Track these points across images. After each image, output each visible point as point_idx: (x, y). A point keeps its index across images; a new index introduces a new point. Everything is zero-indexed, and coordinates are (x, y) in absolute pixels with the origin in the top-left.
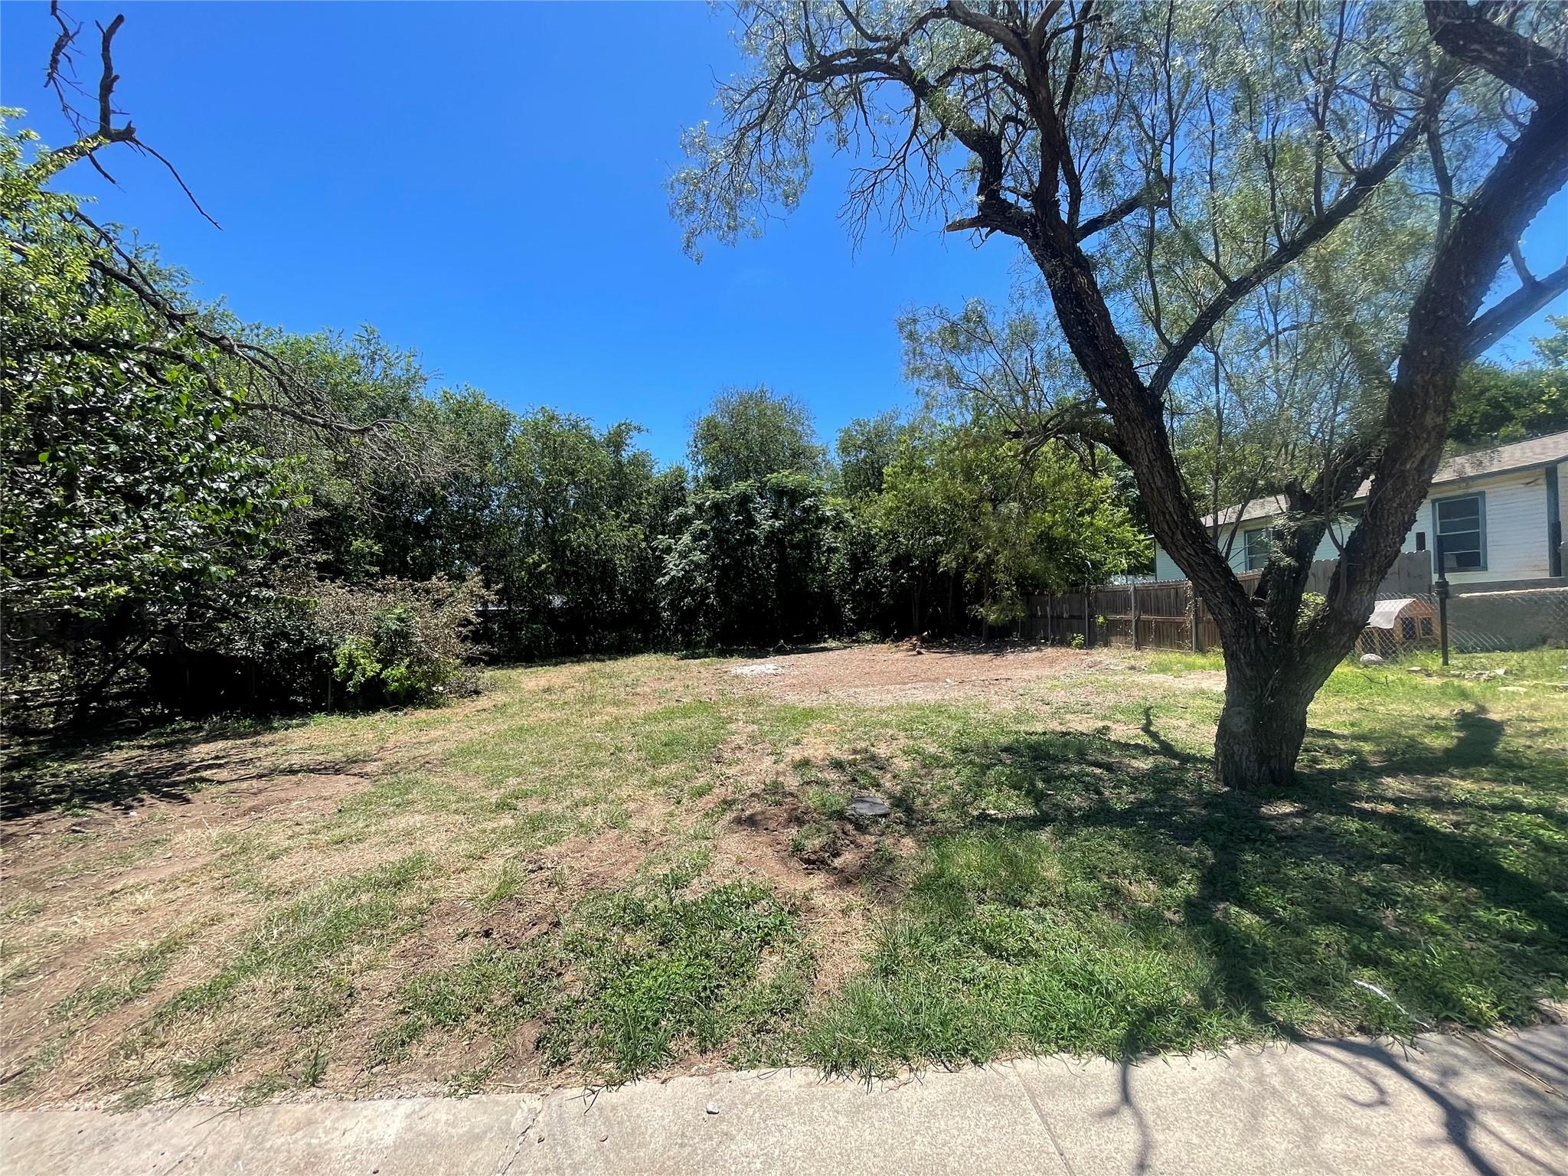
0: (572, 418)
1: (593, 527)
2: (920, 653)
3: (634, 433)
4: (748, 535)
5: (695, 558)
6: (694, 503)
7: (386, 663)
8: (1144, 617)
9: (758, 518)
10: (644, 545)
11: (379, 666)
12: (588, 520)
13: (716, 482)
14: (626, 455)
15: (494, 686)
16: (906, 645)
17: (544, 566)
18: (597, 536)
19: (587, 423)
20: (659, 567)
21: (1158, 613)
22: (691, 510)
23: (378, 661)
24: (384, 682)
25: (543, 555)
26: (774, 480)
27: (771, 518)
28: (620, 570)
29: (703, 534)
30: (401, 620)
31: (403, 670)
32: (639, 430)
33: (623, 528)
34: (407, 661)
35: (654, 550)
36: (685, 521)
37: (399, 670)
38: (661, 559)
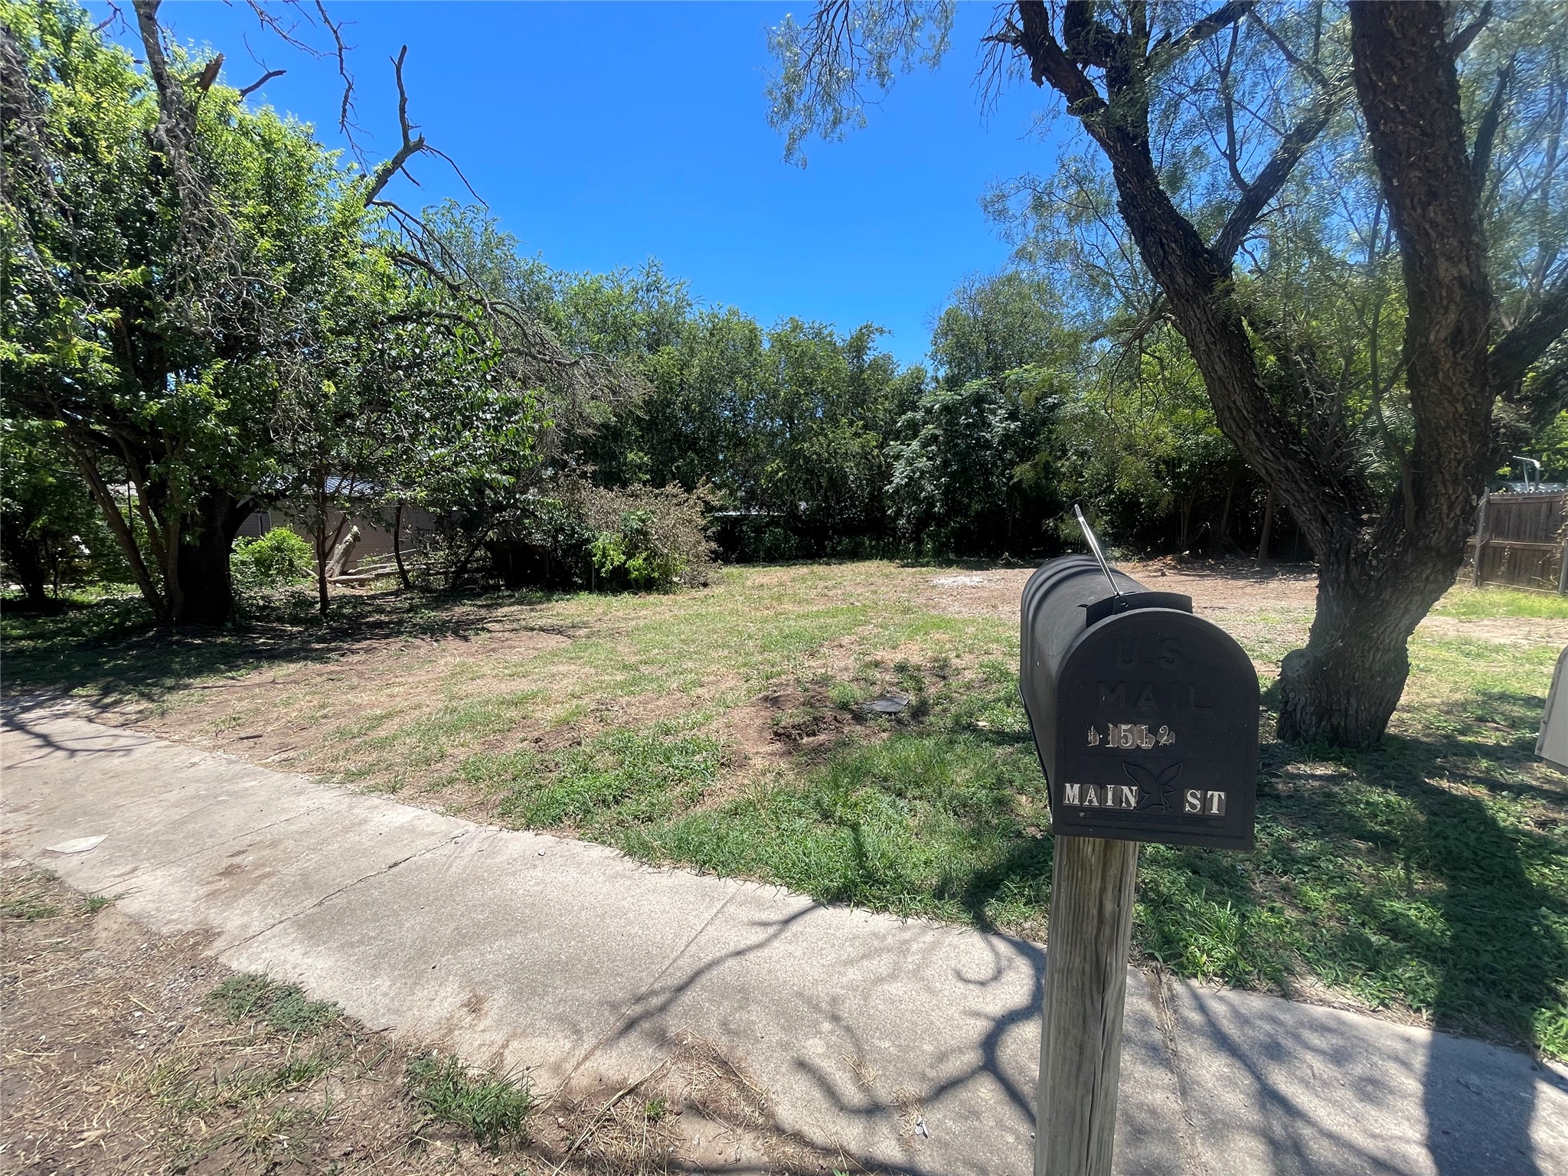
0: (816, 326)
1: (826, 436)
3: (877, 336)
4: (978, 439)
5: (920, 465)
6: (924, 407)
7: (630, 555)
9: (994, 420)
10: (876, 452)
11: (624, 558)
12: (823, 429)
13: (953, 383)
14: (868, 358)
15: (719, 582)
17: (780, 474)
18: (828, 446)
19: (830, 329)
20: (886, 475)
22: (919, 415)
23: (624, 554)
24: (627, 572)
25: (781, 464)
26: (1012, 377)
27: (1007, 419)
28: (851, 478)
29: (934, 438)
30: (643, 521)
31: (641, 561)
32: (882, 332)
33: (856, 435)
34: (644, 555)
35: (887, 456)
36: (914, 428)
37: (638, 562)
38: (890, 466)
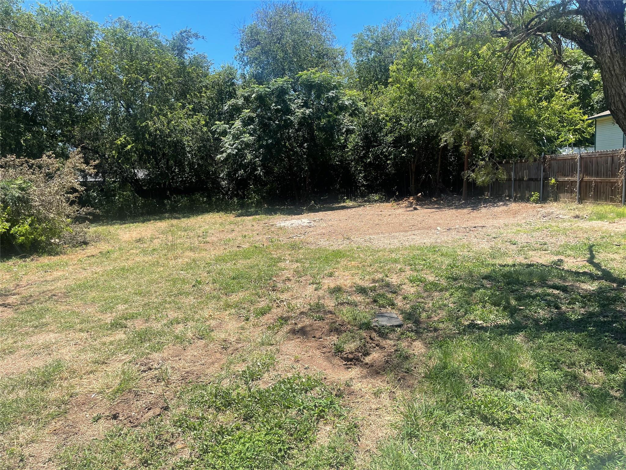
0: (143, 26)
1: (165, 115)
2: (415, 209)
3: (193, 40)
4: (285, 121)
5: (245, 139)
6: (242, 95)
7: (14, 222)
8: (586, 178)
9: (293, 106)
10: (205, 129)
11: (7, 225)
12: (161, 110)
13: (259, 79)
14: (188, 57)
15: (98, 238)
16: (405, 203)
17: (129, 147)
18: (168, 123)
19: (155, 29)
20: (217, 147)
21: (597, 175)
22: (240, 102)
23: (7, 221)
24: (13, 236)
25: (128, 138)
26: (304, 77)
27: (303, 106)
28: (188, 149)
29: (251, 120)
30: (22, 189)
31: (27, 227)
32: (196, 36)
33: (189, 116)
34: (29, 220)
35: (213, 133)
36: (236, 110)
37: (23, 228)
38: (218, 140)
